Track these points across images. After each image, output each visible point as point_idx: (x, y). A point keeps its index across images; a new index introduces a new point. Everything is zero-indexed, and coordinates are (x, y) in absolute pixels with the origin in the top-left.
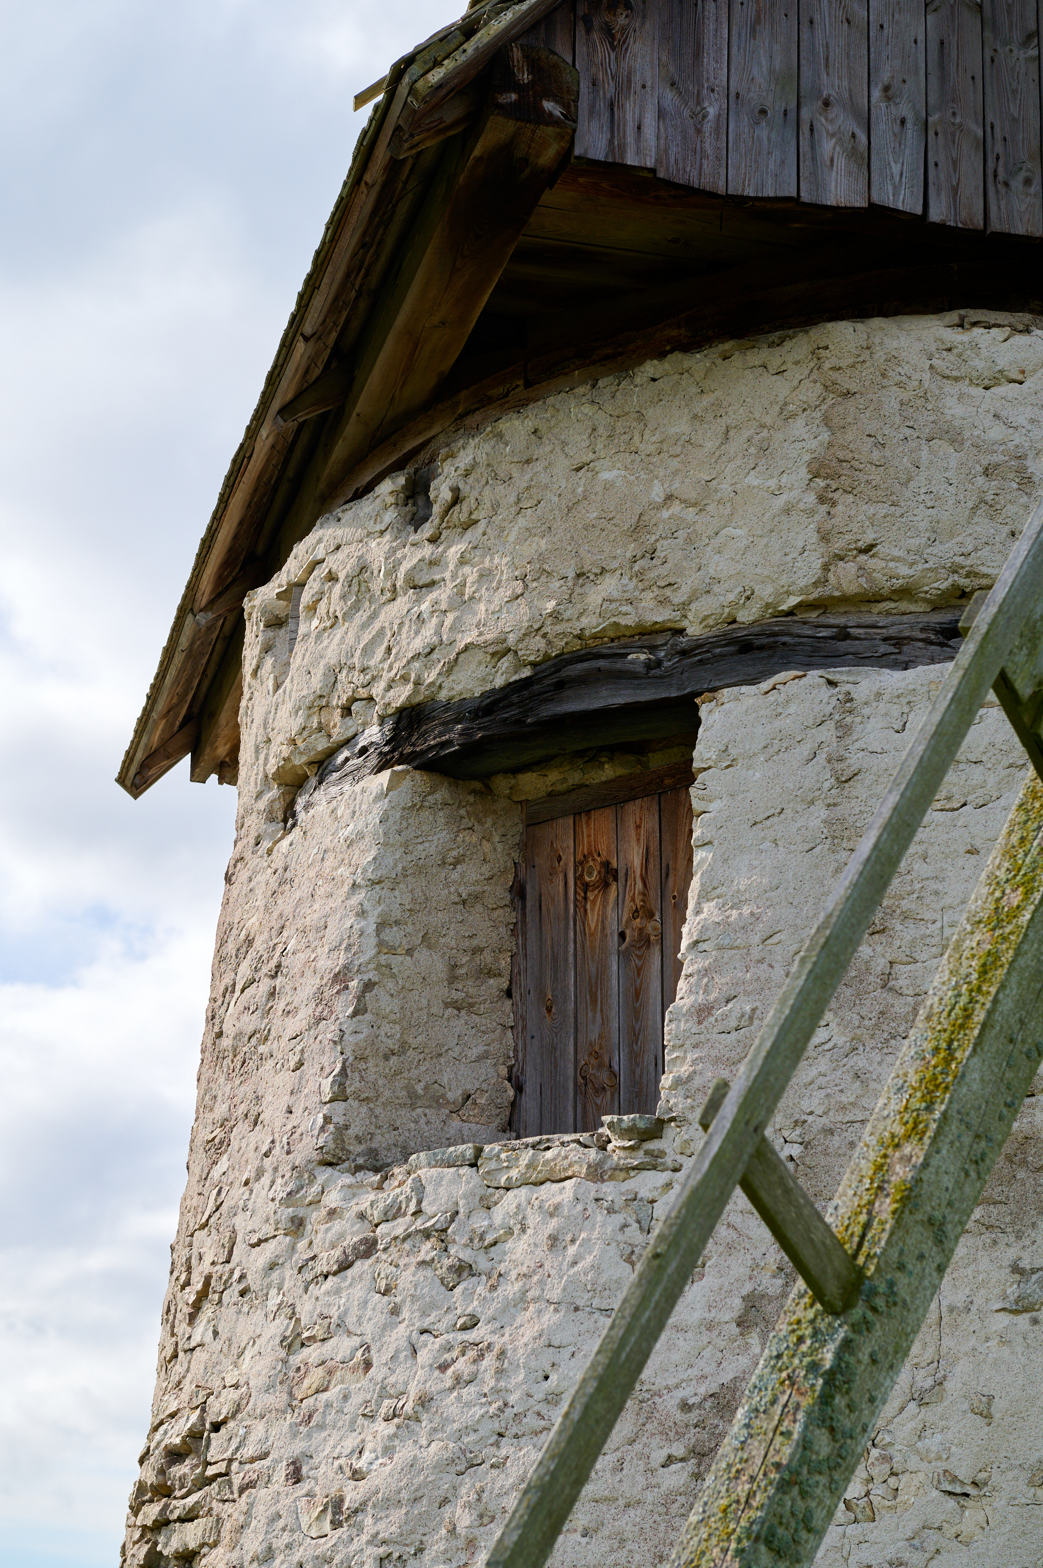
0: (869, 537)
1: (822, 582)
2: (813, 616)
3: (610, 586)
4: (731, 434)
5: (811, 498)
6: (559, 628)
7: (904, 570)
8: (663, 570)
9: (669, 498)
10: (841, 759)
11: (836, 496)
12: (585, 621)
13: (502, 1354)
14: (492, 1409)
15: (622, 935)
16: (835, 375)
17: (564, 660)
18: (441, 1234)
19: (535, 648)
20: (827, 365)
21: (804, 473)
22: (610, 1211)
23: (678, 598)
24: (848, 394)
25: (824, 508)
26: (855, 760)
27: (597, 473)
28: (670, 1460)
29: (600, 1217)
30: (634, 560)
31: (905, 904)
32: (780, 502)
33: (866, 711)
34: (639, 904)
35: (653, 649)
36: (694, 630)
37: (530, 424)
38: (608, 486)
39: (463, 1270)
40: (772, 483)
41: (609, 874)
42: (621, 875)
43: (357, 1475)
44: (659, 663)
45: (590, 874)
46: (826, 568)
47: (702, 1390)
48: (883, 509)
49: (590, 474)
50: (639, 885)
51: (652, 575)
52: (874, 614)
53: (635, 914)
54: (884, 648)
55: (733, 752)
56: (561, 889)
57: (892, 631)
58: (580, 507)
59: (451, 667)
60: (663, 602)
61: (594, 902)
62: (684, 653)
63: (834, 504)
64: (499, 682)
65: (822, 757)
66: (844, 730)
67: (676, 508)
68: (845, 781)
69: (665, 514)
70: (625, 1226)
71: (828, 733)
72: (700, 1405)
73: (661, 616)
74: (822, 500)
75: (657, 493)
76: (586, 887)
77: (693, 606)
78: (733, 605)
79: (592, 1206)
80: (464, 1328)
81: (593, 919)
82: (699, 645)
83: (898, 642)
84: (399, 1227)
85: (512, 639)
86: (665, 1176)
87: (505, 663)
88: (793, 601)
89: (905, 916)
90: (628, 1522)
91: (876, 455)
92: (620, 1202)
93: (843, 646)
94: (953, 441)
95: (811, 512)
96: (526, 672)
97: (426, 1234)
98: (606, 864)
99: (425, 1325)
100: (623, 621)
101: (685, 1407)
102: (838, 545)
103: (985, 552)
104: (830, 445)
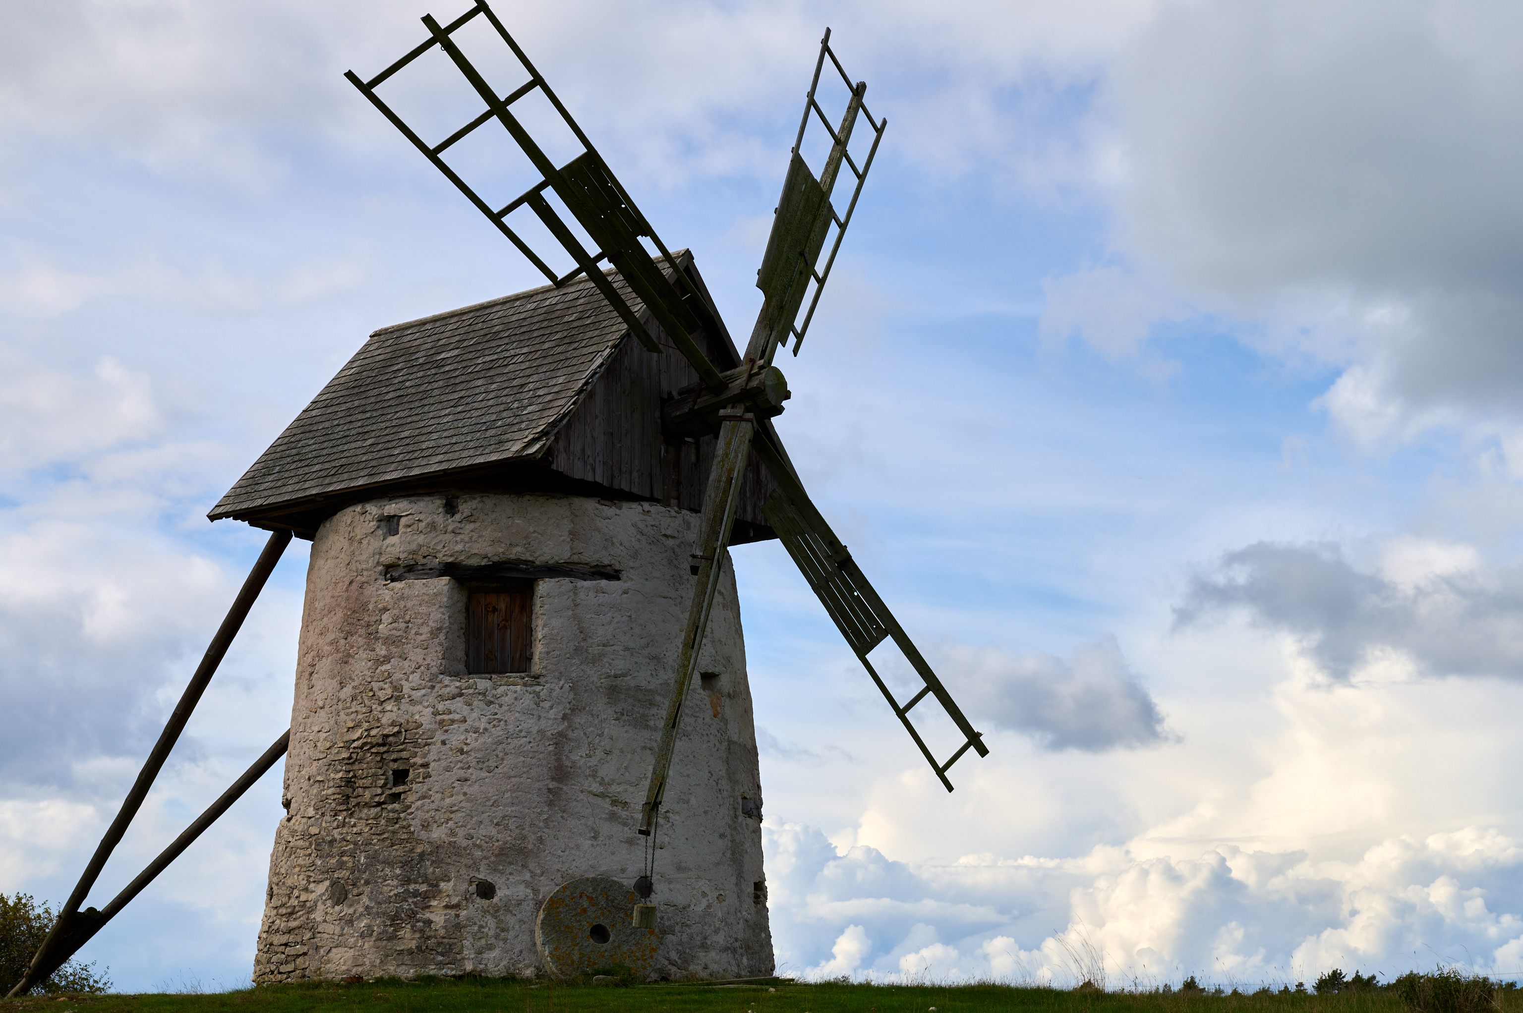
0: (582, 551)
1: (569, 558)
2: (565, 565)
3: (518, 549)
4: (549, 519)
5: (569, 539)
6: (504, 556)
7: (588, 560)
8: (533, 548)
9: (535, 531)
10: (575, 601)
11: (574, 539)
12: (511, 556)
13: (506, 721)
14: (505, 733)
15: (498, 625)
16: (574, 511)
17: (503, 563)
18: (484, 694)
19: (496, 559)
20: (573, 508)
21: (567, 533)
22: (530, 693)
23: (536, 555)
24: (577, 516)
25: (571, 542)
26: (578, 601)
27: (514, 520)
28: (550, 745)
29: (528, 694)
30: (525, 544)
31: (590, 635)
32: (562, 538)
33: (580, 590)
34: (504, 617)
35: (527, 565)
36: (537, 563)
37: (493, 502)
38: (518, 524)
39: (491, 703)
40: (560, 534)
41: (495, 610)
42: (499, 610)
43: (466, 744)
44: (528, 569)
45: (489, 608)
46: (571, 556)
47: (555, 731)
48: (585, 545)
49: (512, 519)
50: (504, 614)
51: (530, 549)
52: (578, 567)
53: (503, 620)
54: (581, 575)
55: (551, 595)
56: (480, 610)
57: (582, 571)
58: (510, 527)
59: (469, 557)
60: (531, 556)
61: (490, 616)
62: (534, 567)
63: (574, 542)
64: (483, 564)
65: (570, 599)
66: (576, 594)
67: (536, 534)
68: (576, 605)
69: (534, 535)
70: (534, 697)
71: (571, 594)
72: (555, 734)
73: (531, 559)
74: (571, 540)
75: (531, 529)
76: (488, 611)
77: (539, 558)
78: (549, 560)
79: (525, 692)
80: (494, 715)
81: (490, 619)
82: (538, 566)
83: (584, 574)
84: (471, 691)
85: (489, 555)
86: (542, 687)
87: (485, 560)
88: (562, 561)
89: (590, 637)
90: (541, 756)
91: (584, 532)
92: (532, 692)
93: (572, 573)
94: (598, 532)
95: (569, 543)
96: (491, 563)
97: (480, 694)
98: (494, 607)
99: (482, 713)
100: (522, 558)
101: (552, 734)
102: (574, 551)
103: (604, 558)
104: (574, 528)
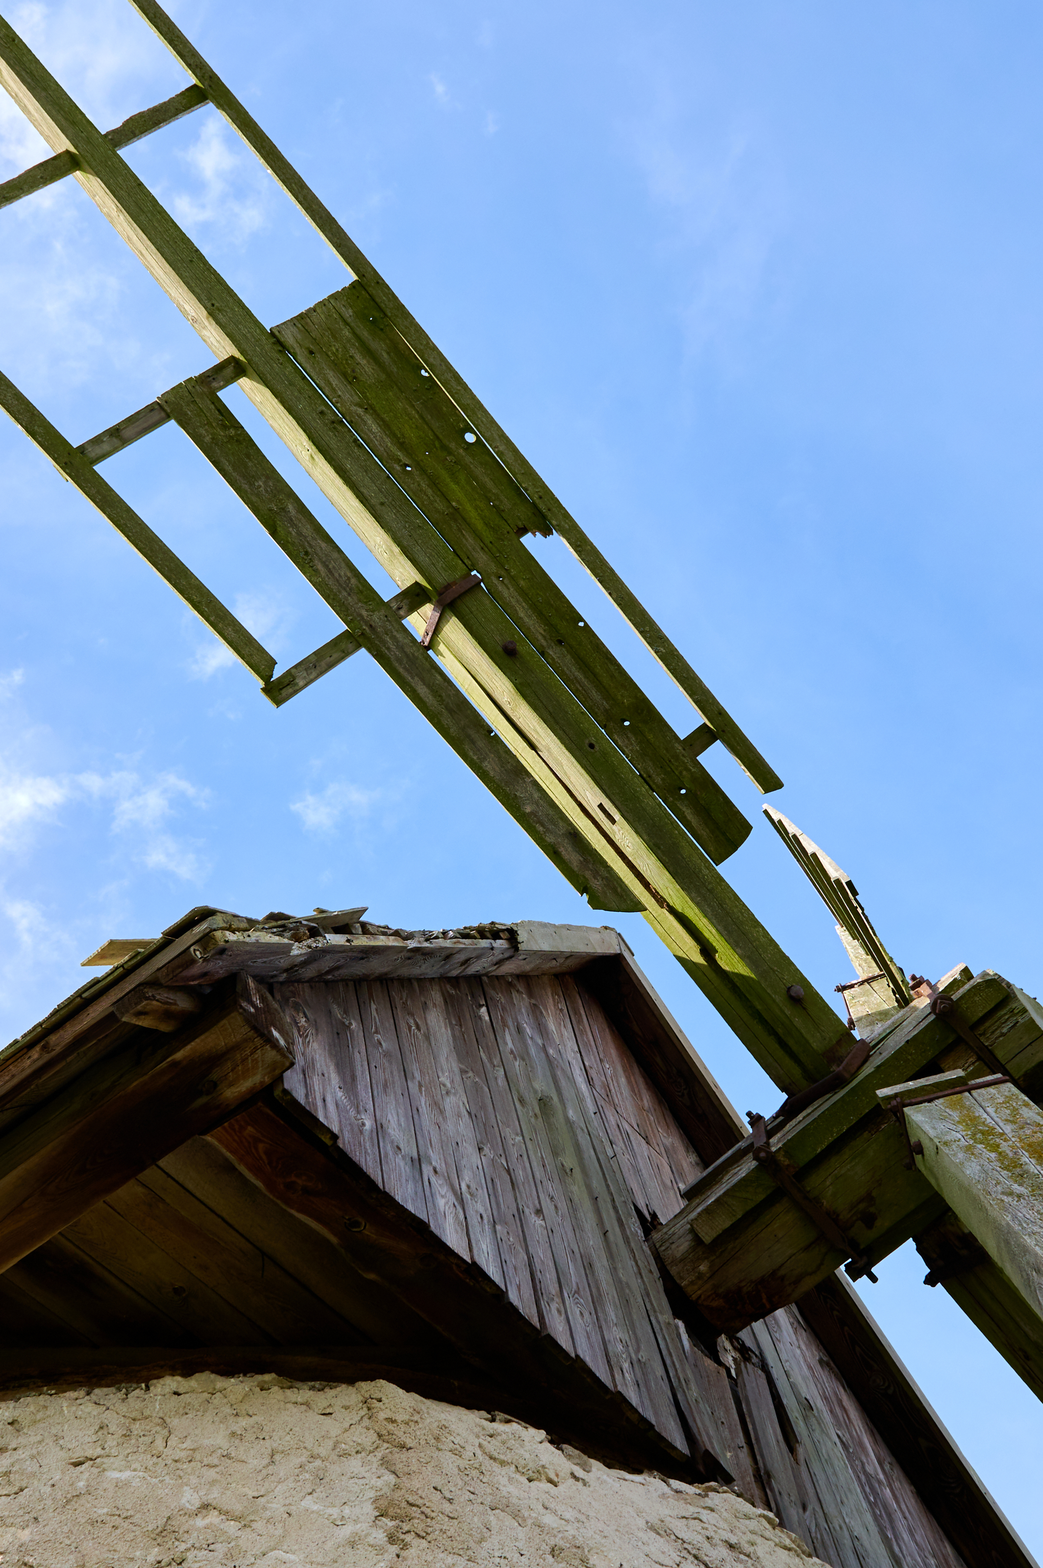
4: (277, 1457)
5: (379, 1536)
9: (206, 1507)
11: (408, 1538)
16: (390, 1427)
20: (382, 1415)
21: (369, 1510)
24: (404, 1447)
25: (394, 1549)
27: (104, 1470)
32: (346, 1531)
37: (6, 1414)
38: (119, 1485)
40: (335, 1512)
49: (95, 1471)
58: (82, 1500)
63: (405, 1546)
67: (213, 1518)
69: (200, 1522)
74: (391, 1540)
75: (190, 1498)
94: (515, 1516)
95: (380, 1551)
104: (397, 1487)
